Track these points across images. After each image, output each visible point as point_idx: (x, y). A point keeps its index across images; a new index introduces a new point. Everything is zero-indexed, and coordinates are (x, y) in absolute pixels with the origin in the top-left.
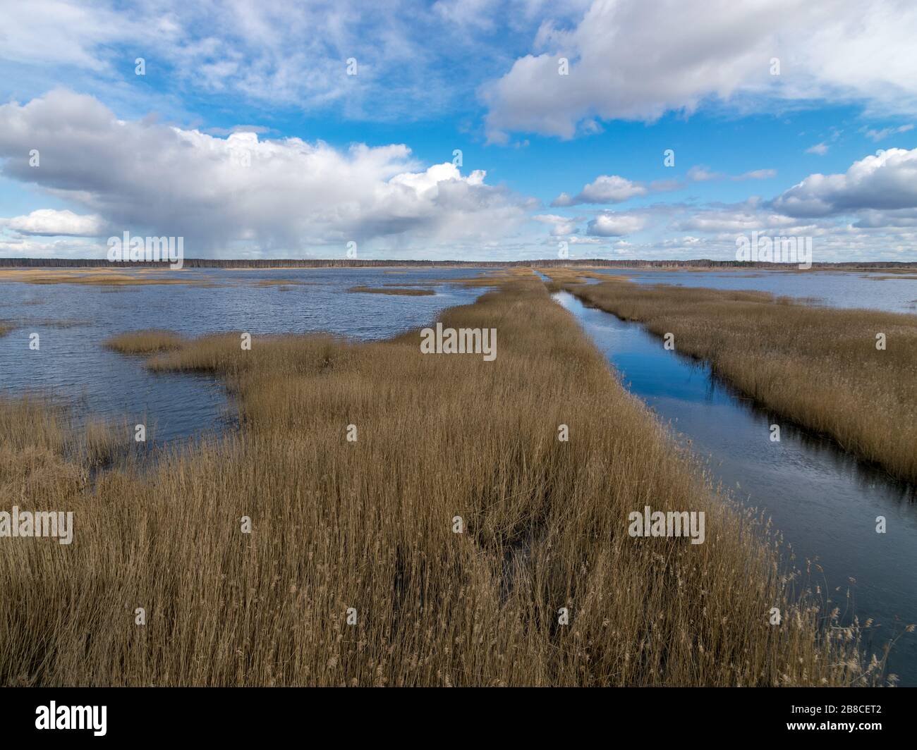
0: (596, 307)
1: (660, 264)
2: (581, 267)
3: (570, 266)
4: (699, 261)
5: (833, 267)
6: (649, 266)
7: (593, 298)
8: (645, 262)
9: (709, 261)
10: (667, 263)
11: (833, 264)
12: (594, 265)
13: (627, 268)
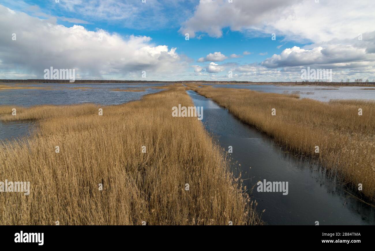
0: (199, 94)
1: (222, 82)
2: (198, 83)
3: (195, 83)
4: (233, 81)
5: (268, 83)
6: (219, 83)
7: (199, 92)
8: (217, 82)
9: (236, 81)
10: (224, 82)
11: (268, 82)
12: (202, 83)
13: (212, 83)
